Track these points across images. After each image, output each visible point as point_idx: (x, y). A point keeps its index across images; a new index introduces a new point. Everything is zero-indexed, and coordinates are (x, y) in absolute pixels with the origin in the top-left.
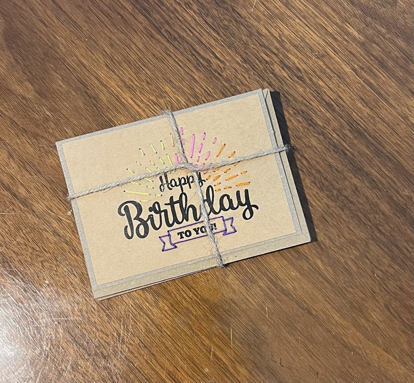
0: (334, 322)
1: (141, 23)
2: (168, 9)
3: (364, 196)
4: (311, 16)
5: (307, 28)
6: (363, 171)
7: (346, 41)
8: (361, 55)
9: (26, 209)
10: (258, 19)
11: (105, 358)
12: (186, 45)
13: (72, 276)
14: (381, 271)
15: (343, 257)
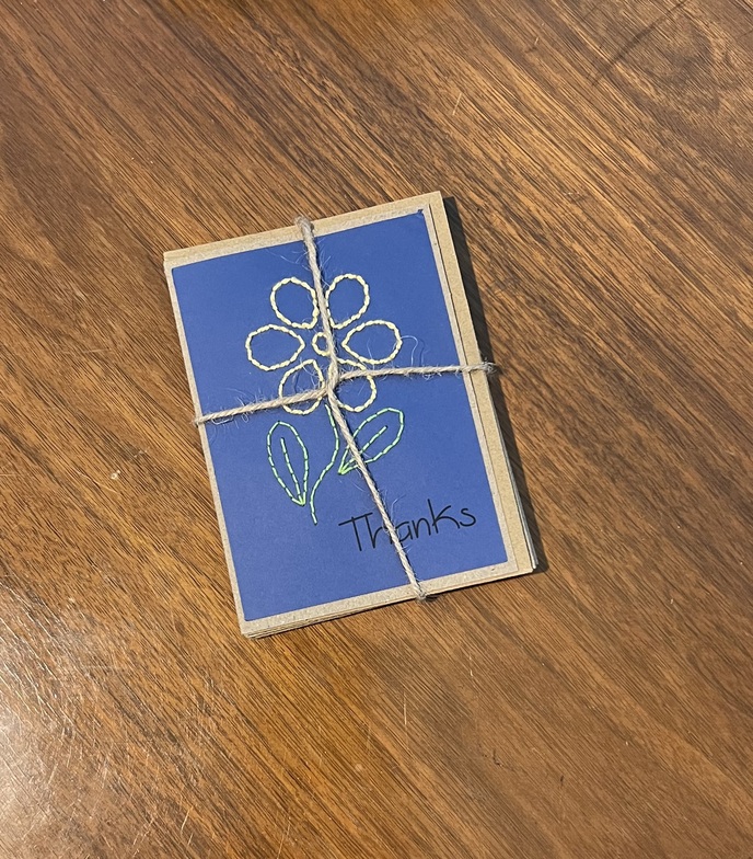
0: (594, 686)
1: (250, 133)
2: (300, 108)
3: (654, 455)
4: (561, 126)
5: (553, 147)
6: (653, 411)
7: (626, 171)
8: (652, 198)
9: (37, 467)
10: (465, 131)
11: (174, 740)
12: (331, 174)
13: (119, 591)
14: (683, 594)
15: (613, 567)
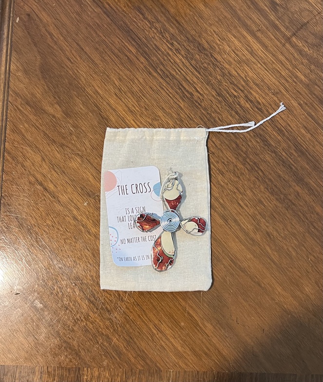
0: (277, 293)
1: (142, 63)
2: (163, 53)
3: (304, 200)
4: (269, 62)
5: (266, 72)
6: (304, 182)
7: (295, 82)
8: (306, 94)
9: (54, 200)
10: (230, 64)
11: (109, 311)
12: (175, 81)
13: (86, 250)
14: (314, 257)
15: (286, 245)
